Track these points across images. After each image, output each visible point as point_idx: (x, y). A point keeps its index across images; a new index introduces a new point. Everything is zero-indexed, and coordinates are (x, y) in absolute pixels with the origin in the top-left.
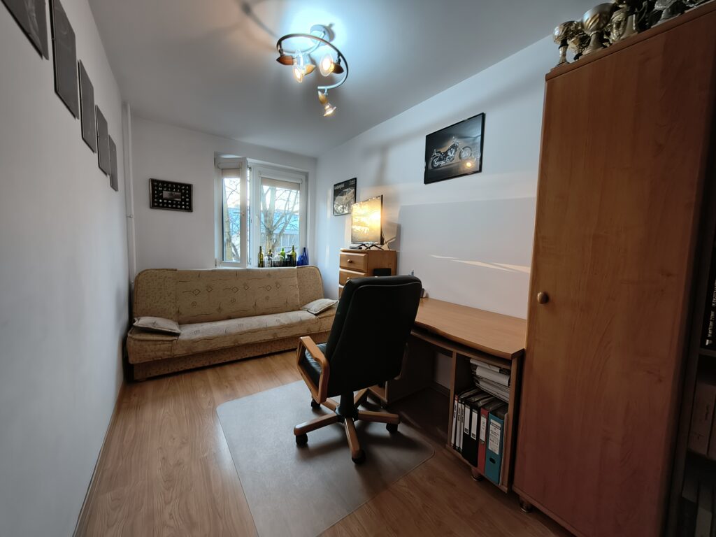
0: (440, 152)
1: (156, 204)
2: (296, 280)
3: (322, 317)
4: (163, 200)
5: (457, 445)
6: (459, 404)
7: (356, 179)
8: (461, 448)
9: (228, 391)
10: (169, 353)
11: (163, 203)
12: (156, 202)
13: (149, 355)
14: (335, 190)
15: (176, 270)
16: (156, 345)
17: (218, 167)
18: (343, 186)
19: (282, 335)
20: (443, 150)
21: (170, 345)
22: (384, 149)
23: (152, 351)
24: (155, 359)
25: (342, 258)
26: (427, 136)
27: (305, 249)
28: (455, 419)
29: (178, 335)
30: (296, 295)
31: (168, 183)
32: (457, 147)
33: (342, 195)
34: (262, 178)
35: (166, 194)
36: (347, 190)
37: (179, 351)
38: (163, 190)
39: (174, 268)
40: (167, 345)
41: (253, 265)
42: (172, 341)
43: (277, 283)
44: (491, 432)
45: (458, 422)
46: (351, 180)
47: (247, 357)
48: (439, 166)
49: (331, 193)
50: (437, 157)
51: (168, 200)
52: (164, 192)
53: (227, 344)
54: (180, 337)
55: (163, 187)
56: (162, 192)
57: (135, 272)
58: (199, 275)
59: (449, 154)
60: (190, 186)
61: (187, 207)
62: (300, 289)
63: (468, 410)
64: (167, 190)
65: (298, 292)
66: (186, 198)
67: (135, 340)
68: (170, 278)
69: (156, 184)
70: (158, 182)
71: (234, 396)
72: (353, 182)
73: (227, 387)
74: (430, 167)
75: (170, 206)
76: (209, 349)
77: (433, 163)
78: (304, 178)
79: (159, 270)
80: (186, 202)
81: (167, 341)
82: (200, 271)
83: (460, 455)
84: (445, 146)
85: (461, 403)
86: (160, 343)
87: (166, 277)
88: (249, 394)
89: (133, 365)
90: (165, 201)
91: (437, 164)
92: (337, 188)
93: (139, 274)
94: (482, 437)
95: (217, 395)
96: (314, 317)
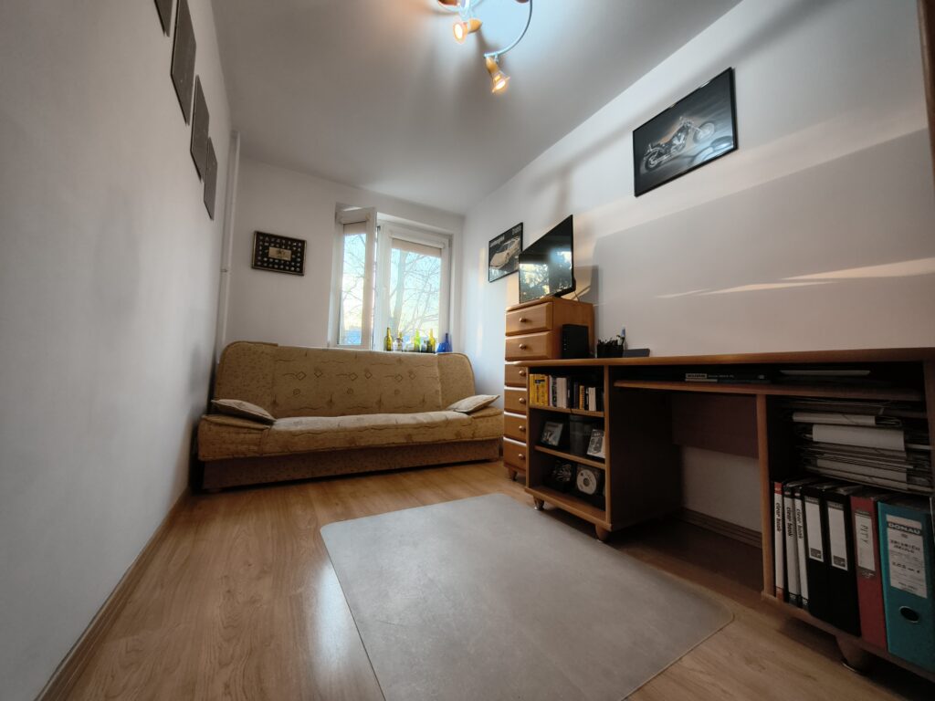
0: (659, 145)
1: (259, 263)
2: (437, 371)
3: (478, 417)
4: (269, 258)
5: (792, 589)
6: (788, 501)
7: (522, 224)
8: (805, 594)
9: (339, 509)
10: (256, 448)
11: (268, 262)
12: (259, 261)
13: (228, 449)
14: (490, 249)
15: (276, 345)
16: (238, 433)
17: (340, 223)
18: (502, 239)
19: (419, 439)
20: (663, 142)
21: (259, 436)
22: (565, 172)
23: (232, 443)
24: (236, 456)
25: (509, 321)
26: (634, 132)
27: (447, 335)
28: (778, 535)
29: (270, 423)
30: (437, 391)
31: (277, 237)
32: (688, 128)
33: (503, 251)
34: (394, 239)
35: (273, 252)
36: (509, 242)
37: (271, 448)
38: (270, 246)
39: (274, 342)
40: (254, 436)
41: (378, 347)
42: (262, 430)
43: (411, 373)
44: (891, 547)
45: (789, 539)
46: (515, 227)
47: (368, 470)
48: (659, 165)
49: (484, 253)
50: (654, 154)
51: (274, 259)
52: (271, 248)
53: (340, 444)
54: (274, 427)
55: (270, 242)
56: (267, 248)
57: (224, 342)
58: (306, 353)
59: (676, 142)
60: (303, 242)
61: (298, 269)
62: (442, 383)
63: (813, 509)
64: (275, 246)
65: (439, 387)
66: (297, 257)
67: (212, 423)
68: (267, 354)
69: (261, 238)
70: (265, 235)
71: (348, 515)
72: (518, 230)
73: (337, 504)
74: (643, 170)
75: (276, 266)
76: (313, 448)
77: (648, 163)
78: (446, 241)
79: (255, 343)
80: (296, 262)
81: (254, 429)
82: (308, 349)
83: (804, 614)
84: (668, 133)
85: (793, 497)
86: (246, 430)
87: (263, 353)
88: (369, 513)
89: (204, 462)
90: (271, 260)
91: (654, 162)
92: (492, 245)
93: (228, 346)
94: (866, 560)
95: (321, 512)
96: (465, 416)
